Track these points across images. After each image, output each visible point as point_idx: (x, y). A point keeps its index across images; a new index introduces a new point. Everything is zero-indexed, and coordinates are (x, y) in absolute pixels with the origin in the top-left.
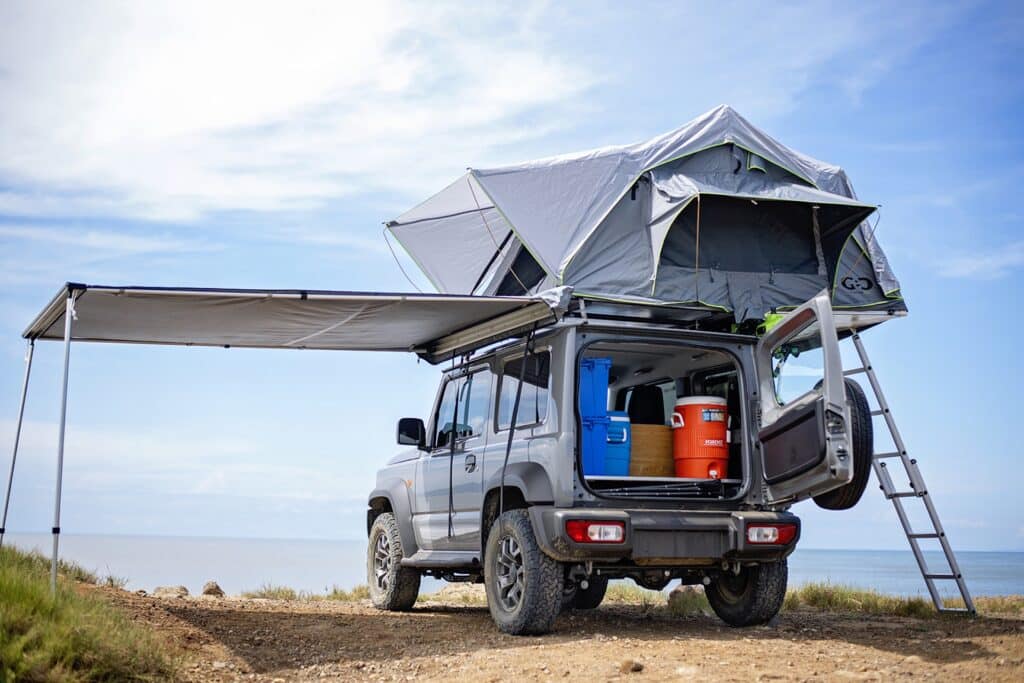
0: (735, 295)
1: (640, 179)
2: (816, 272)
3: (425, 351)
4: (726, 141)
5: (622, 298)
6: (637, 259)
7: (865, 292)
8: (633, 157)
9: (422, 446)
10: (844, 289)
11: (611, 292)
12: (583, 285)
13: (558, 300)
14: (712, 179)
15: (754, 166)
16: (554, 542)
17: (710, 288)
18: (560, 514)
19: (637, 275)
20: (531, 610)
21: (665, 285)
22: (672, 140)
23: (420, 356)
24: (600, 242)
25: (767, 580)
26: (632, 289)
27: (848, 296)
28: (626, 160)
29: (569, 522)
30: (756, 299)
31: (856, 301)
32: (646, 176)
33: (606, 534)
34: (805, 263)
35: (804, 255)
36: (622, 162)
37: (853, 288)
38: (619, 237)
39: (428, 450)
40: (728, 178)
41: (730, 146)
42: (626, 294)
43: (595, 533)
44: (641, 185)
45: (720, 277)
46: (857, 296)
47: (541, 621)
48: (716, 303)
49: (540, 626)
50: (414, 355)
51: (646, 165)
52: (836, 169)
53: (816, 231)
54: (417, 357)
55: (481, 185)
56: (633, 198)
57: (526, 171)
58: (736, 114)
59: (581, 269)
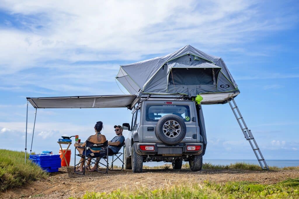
0: (190, 91)
1: (164, 64)
2: (213, 84)
3: (129, 107)
4: (188, 53)
5: (159, 93)
6: (163, 84)
7: (227, 88)
8: (163, 59)
9: (129, 129)
10: (221, 88)
11: (156, 92)
12: (149, 91)
13: (138, 95)
14: (184, 63)
15: (195, 59)
16: (138, 150)
17: (183, 89)
18: (139, 144)
19: (163, 88)
20: (135, 167)
21: (170, 89)
22: (173, 54)
23: (128, 108)
24: (154, 80)
25: (196, 160)
26: (161, 91)
27: (222, 90)
28: (161, 60)
29: (140, 146)
30: (195, 92)
31: (224, 91)
32: (166, 64)
33: (151, 148)
34: (210, 82)
35: (210, 80)
36: (160, 61)
37: (224, 87)
38: (159, 79)
39: (130, 130)
40: (188, 63)
41: (189, 55)
42: (160, 92)
43: (147, 148)
44: (165, 66)
45: (186, 87)
46: (225, 90)
47: (138, 169)
48: (184, 93)
49: (138, 170)
50: (126, 108)
51: (166, 61)
52: (219, 58)
53: (214, 74)
54: (127, 109)
55: (123, 69)
56: (163, 69)
57: (135, 65)
58: (191, 46)
59: (149, 87)
